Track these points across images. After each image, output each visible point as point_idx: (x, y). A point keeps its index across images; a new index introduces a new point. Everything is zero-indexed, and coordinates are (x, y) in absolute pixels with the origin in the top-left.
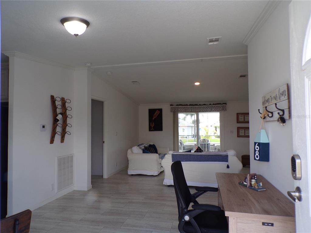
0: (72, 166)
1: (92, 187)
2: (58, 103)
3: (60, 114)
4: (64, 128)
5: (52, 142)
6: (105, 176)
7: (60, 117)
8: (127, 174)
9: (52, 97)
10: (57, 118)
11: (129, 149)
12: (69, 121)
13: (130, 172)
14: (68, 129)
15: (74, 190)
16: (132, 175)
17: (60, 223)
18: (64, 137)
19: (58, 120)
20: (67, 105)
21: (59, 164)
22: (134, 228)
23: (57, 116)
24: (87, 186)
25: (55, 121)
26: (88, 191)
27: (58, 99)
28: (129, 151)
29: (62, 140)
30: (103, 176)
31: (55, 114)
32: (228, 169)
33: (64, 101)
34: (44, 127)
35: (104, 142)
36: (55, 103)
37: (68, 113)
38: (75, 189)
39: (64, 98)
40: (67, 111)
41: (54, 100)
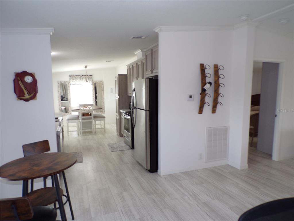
0: (226, 139)
1: (249, 167)
3: (208, 83)
4: (215, 98)
5: (201, 111)
7: (207, 87)
9: (202, 65)
10: (204, 88)
12: (221, 90)
14: (220, 99)
15: (228, 165)
18: (216, 108)
19: (206, 90)
20: (220, 72)
21: (209, 135)
23: (205, 84)
25: (204, 90)
27: (207, 67)
29: (214, 111)
33: (216, 69)
34: (191, 97)
35: (276, 116)
36: (204, 71)
37: (221, 81)
38: (229, 163)
39: (217, 65)
40: (220, 78)
41: (203, 69)
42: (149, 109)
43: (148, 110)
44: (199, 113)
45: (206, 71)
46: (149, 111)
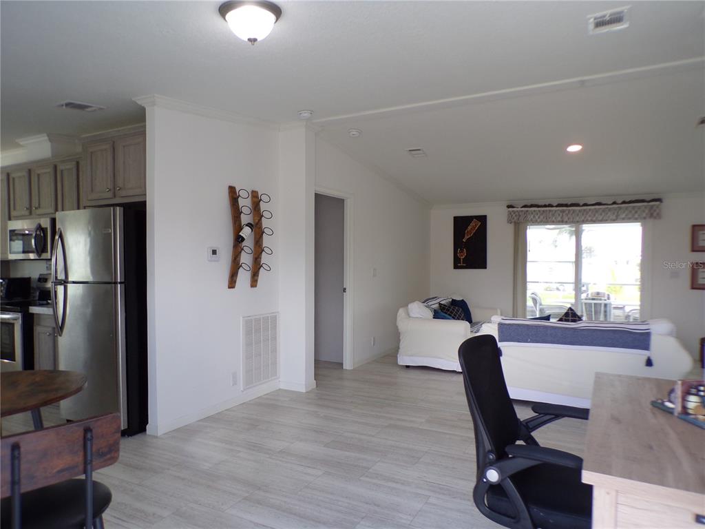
0: (275, 338)
1: (317, 387)
2: (245, 203)
3: (247, 225)
4: (257, 256)
5: (232, 284)
6: (348, 365)
7: (246, 232)
8: (396, 363)
9: (232, 190)
10: (241, 233)
11: (402, 307)
12: (266, 241)
13: (403, 360)
14: (265, 258)
15: (280, 389)
16: (408, 367)
17: (240, 452)
18: (258, 276)
19: (243, 239)
20: (263, 206)
21: (248, 332)
22: (390, 484)
23: (241, 229)
24: (304, 383)
25: (239, 240)
26: (307, 392)
27: (242, 193)
28: (401, 312)
29: (254, 283)
30: (341, 364)
31: (238, 227)
32: (648, 367)
33: (256, 199)
34: (214, 252)
35: (344, 290)
36: (238, 201)
37: (265, 223)
38: (283, 386)
39: (256, 192)
40: (263, 218)
41: (235, 196)
42: (123, 281)
43: (120, 283)
44: (229, 288)
45: (241, 202)
46: (123, 285)
